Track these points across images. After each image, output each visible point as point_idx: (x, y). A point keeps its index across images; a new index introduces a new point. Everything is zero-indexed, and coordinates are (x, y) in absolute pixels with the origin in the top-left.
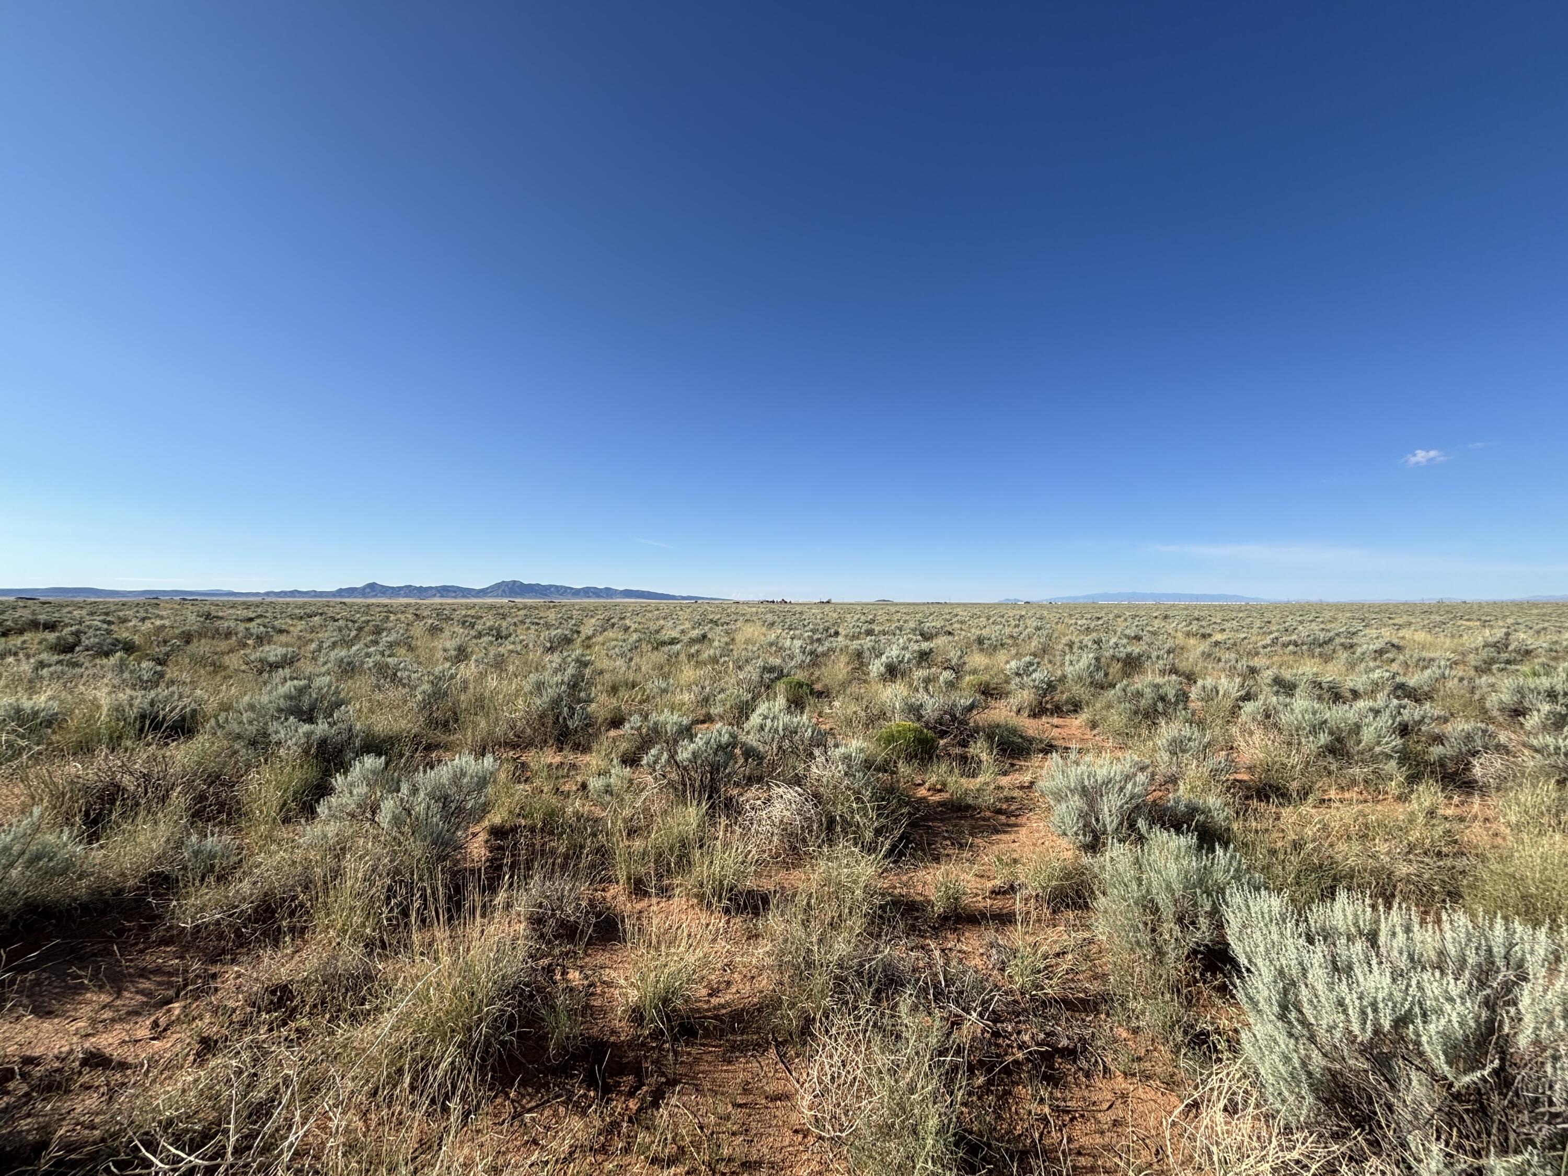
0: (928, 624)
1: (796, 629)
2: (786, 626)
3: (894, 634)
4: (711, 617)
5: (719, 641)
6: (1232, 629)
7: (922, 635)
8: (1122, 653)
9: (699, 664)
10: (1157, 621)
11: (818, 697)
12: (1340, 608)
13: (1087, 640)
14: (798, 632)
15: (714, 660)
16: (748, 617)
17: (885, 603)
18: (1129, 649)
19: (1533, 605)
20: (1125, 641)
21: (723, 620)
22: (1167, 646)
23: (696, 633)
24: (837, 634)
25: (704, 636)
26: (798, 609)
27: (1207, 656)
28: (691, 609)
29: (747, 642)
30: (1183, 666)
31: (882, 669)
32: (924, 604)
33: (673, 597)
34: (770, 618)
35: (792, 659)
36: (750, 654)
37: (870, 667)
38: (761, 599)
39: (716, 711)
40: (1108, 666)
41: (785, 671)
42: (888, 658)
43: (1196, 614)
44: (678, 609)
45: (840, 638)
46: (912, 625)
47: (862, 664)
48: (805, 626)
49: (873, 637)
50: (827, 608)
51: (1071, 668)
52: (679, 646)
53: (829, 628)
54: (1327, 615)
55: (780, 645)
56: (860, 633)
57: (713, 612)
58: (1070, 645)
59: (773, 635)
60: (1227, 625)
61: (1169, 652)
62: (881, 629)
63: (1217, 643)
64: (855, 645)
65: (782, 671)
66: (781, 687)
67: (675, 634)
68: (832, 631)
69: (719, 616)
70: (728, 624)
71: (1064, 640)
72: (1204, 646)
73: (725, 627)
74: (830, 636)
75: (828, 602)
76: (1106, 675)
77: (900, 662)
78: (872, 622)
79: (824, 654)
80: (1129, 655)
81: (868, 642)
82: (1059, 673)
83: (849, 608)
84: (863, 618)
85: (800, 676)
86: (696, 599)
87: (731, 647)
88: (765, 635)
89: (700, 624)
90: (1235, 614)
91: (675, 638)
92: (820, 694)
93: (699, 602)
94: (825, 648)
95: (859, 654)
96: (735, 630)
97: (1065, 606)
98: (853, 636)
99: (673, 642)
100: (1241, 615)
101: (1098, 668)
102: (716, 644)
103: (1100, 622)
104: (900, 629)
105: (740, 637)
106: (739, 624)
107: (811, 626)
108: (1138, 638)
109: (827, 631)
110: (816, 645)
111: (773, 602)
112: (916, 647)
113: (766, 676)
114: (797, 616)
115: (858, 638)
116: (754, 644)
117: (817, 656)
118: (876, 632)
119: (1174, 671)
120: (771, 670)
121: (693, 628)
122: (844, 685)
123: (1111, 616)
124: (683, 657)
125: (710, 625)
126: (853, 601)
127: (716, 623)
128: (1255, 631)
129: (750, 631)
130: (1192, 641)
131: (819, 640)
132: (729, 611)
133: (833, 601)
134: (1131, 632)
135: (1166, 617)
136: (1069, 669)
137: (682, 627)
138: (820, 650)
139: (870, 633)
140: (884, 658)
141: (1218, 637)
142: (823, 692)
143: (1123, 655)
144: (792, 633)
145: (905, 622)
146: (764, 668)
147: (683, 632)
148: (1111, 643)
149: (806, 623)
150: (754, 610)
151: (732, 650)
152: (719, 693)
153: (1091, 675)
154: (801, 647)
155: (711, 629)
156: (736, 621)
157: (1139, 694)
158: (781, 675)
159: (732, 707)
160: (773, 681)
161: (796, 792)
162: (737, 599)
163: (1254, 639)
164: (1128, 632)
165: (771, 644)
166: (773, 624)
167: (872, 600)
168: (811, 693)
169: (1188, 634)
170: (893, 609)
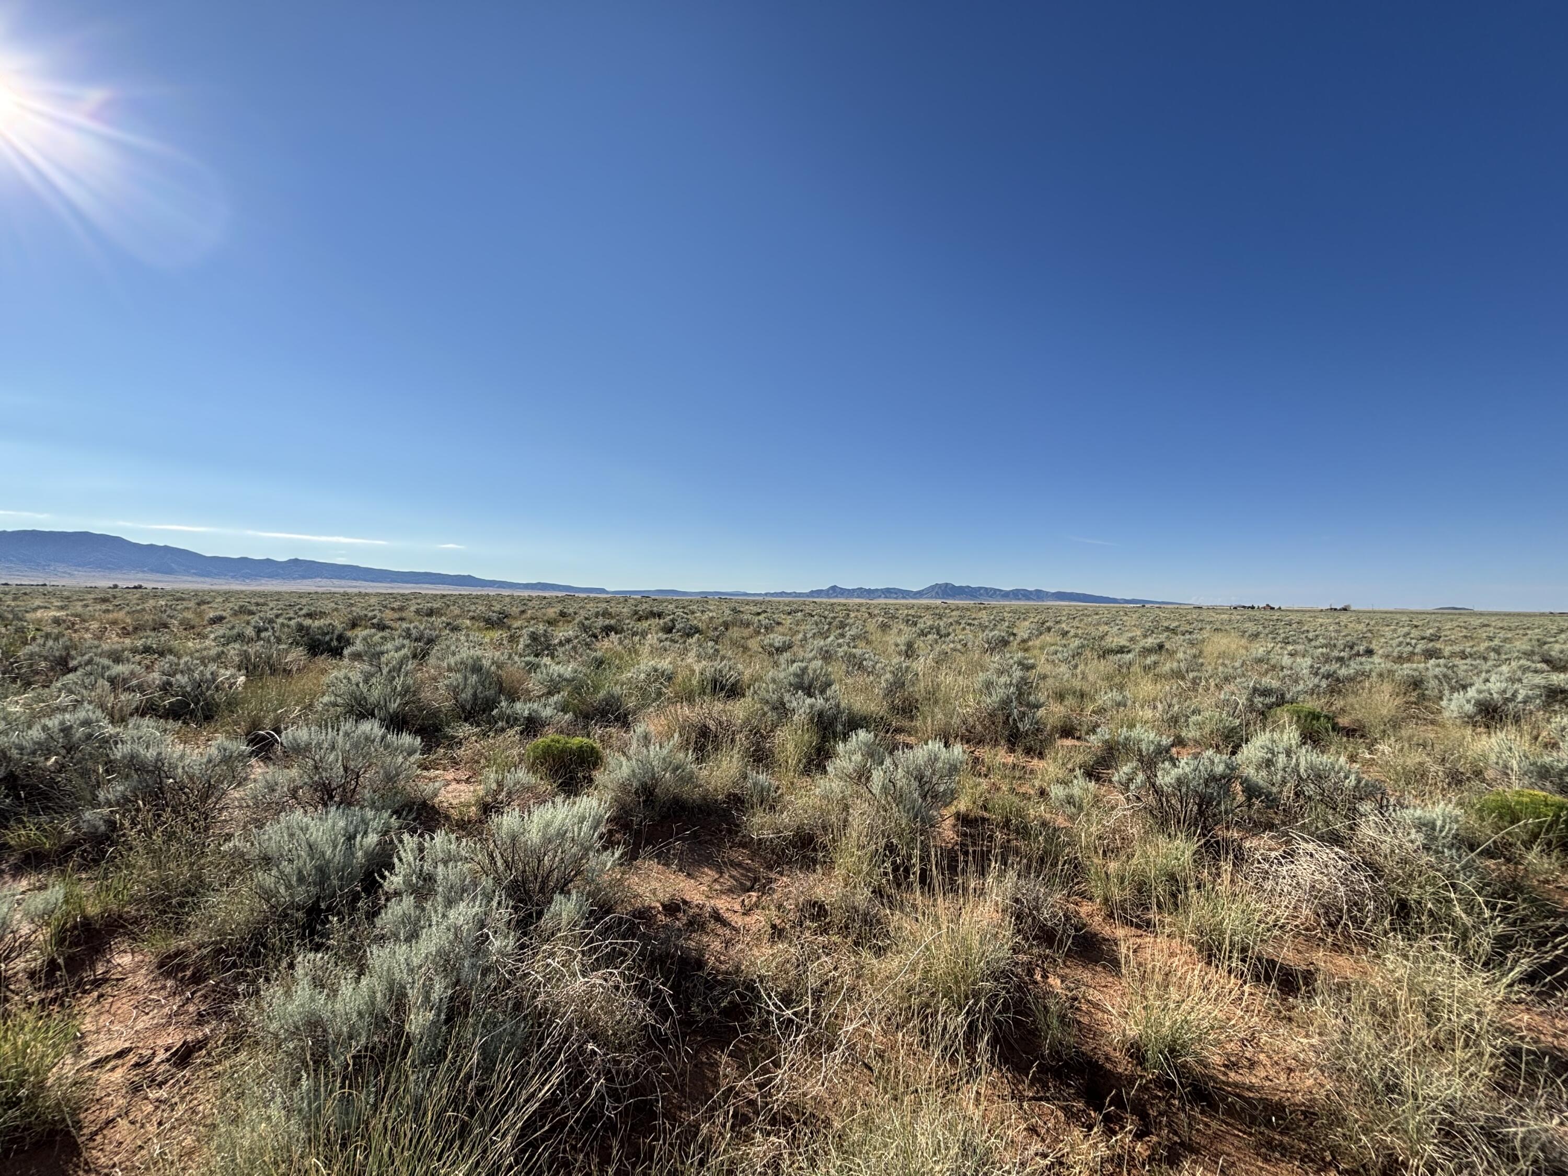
0: (1557, 647)
1: (1295, 643)
2: (1279, 639)
3: (1485, 659)
4: (1166, 624)
5: (1185, 653)
7: (1546, 661)
9: (1158, 678)
11: (1348, 735)
14: (1300, 648)
15: (1178, 675)
16: (1218, 625)
17: (1456, 612)
21: (1181, 629)
23: (1150, 641)
24: (1370, 652)
25: (1161, 647)
26: (1294, 617)
28: (1137, 615)
29: (1222, 655)
31: (1470, 708)
32: (1542, 615)
33: (1114, 601)
34: (1251, 627)
35: (1296, 682)
36: (1231, 671)
37: (1444, 703)
38: (1234, 604)
39: (1190, 735)
41: (1288, 696)
42: (1480, 692)
44: (1122, 613)
45: (1376, 659)
46: (1522, 645)
47: (1423, 697)
48: (1310, 640)
49: (1442, 661)
50: (1344, 618)
52: (1130, 656)
53: (1354, 644)
55: (1273, 662)
56: (1413, 654)
57: (1167, 619)
59: (1261, 650)
62: (1457, 648)
64: (1407, 669)
65: (1283, 695)
66: (1284, 715)
67: (1123, 642)
68: (1362, 649)
69: (1177, 623)
70: (1190, 633)
73: (1188, 636)
74: (1358, 654)
75: (1345, 609)
77: (1507, 701)
78: (1435, 638)
79: (1351, 679)
81: (1433, 668)
83: (1388, 618)
84: (1415, 633)
85: (1311, 704)
86: (1143, 603)
87: (1201, 660)
88: (1246, 648)
89: (1153, 632)
91: (1124, 647)
92: (1350, 732)
93: (1147, 606)
94: (1352, 671)
95: (1417, 683)
96: (1203, 641)
98: (1400, 657)
99: (1121, 650)
102: (1180, 655)
104: (1497, 651)
105: (1208, 649)
106: (1206, 634)
107: (1321, 640)
109: (1352, 648)
110: (1335, 666)
111: (1253, 608)
112: (1538, 680)
113: (1258, 700)
114: (1294, 626)
115: (1409, 660)
116: (1233, 659)
117: (1338, 680)
118: (1446, 654)
120: (1266, 693)
121: (1145, 636)
122: (1395, 724)
124: (1136, 668)
125: (1166, 634)
126: (1391, 609)
127: (1174, 631)
129: (1222, 643)
131: (1340, 659)
132: (1189, 617)
133: (1353, 608)
137: (1130, 635)
138: (1343, 672)
139: (1430, 654)
140: (1472, 693)
142: (1354, 730)
144: (1290, 648)
145: (1505, 640)
146: (1255, 690)
147: (1132, 639)
149: (1311, 635)
150: (1225, 617)
151: (1202, 665)
152: (1193, 712)
154: (1312, 667)
155: (1168, 638)
156: (1201, 629)
158: (1281, 701)
159: (1212, 732)
160: (1270, 707)
161: (1336, 854)
162: (1197, 604)
165: (1259, 661)
166: (1256, 635)
167: (1430, 608)
168: (1334, 729)
170: (1476, 622)
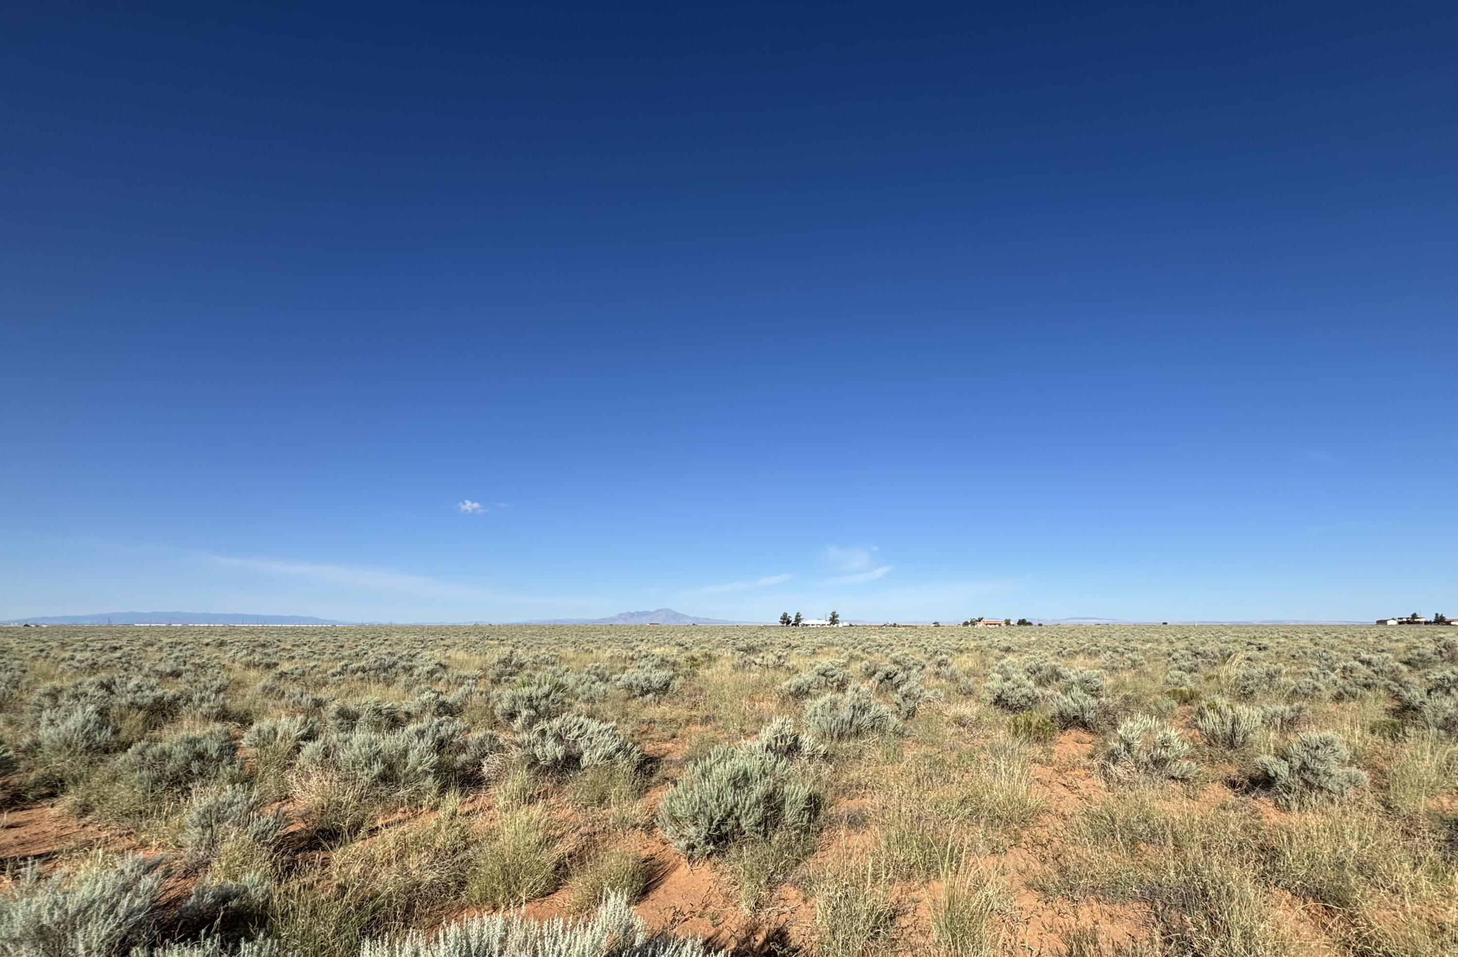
6: (302, 657)
8: (148, 696)
10: (208, 650)
12: (405, 630)
13: (89, 683)
18: (159, 692)
19: (529, 627)
20: (153, 681)
22: (216, 684)
27: (267, 691)
30: (236, 705)
40: (122, 717)
43: (262, 638)
51: (51, 730)
54: (395, 637)
58: (54, 695)
60: (298, 652)
61: (218, 691)
63: (282, 675)
71: (47, 686)
72: (268, 679)
76: (116, 732)
80: (158, 701)
82: (26, 740)
90: (306, 639)
97: (52, 630)
100: (314, 639)
101: (102, 725)
103: (118, 654)
108: (176, 674)
119: (224, 715)
123: (137, 644)
128: (326, 657)
130: (253, 673)
134: (166, 667)
135: (222, 644)
136: (46, 733)
141: (286, 667)
143: (148, 701)
148: (131, 685)
153: (88, 736)
157: (165, 756)
163: (325, 666)
164: (161, 667)
169: (248, 665)
